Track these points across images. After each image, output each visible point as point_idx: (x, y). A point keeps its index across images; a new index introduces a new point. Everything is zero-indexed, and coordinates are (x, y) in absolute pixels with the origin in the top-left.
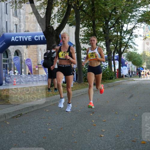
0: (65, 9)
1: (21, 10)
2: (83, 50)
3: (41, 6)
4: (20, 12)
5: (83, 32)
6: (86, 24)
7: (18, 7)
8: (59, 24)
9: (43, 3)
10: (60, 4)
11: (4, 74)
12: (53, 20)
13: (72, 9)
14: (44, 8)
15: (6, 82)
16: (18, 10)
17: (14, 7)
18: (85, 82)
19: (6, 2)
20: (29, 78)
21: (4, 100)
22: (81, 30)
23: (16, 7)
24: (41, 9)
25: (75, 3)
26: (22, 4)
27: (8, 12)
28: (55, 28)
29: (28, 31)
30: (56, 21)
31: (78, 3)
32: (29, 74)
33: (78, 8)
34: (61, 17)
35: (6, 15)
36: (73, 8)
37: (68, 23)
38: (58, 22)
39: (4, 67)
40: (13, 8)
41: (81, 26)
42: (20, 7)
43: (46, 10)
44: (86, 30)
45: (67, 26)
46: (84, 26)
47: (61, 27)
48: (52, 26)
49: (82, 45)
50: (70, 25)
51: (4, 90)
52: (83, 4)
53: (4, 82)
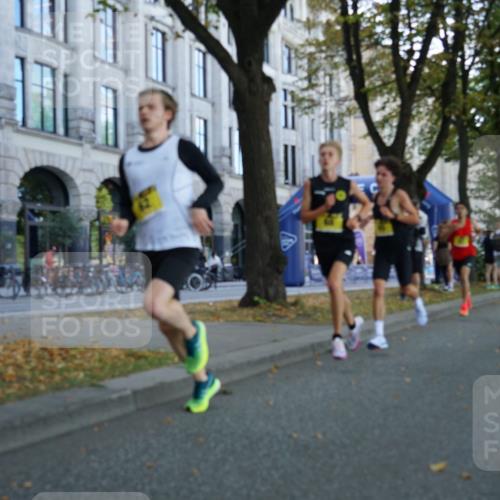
0: (438, 128)
1: (343, 131)
2: (476, 213)
3: (385, 121)
4: (339, 135)
5: (474, 174)
6: (481, 157)
7: (336, 124)
8: (423, 157)
9: (390, 114)
10: (427, 114)
11: (306, 263)
12: (411, 150)
13: (451, 126)
14: (391, 126)
15: (311, 278)
16: (335, 131)
17: (329, 127)
18: (479, 280)
19: (312, 116)
20: (359, 271)
21: (309, 316)
22: (470, 170)
23: (332, 124)
24: (383, 127)
25: (457, 113)
26: (346, 119)
27: (316, 137)
28: (415, 167)
29: (357, 174)
30: (415, 151)
31: (465, 111)
32: (359, 263)
33: (465, 124)
34: (427, 143)
35: (312, 143)
36: (454, 123)
37: (442, 156)
38: (420, 154)
39: (307, 249)
40: (326, 127)
41: (471, 161)
42: (341, 125)
43: (395, 130)
44: (483, 170)
45: (440, 162)
46: (478, 162)
47: (427, 166)
48: (409, 162)
49: (473, 203)
50: (447, 160)
51: (309, 296)
52: (474, 115)
53: (307, 279)
